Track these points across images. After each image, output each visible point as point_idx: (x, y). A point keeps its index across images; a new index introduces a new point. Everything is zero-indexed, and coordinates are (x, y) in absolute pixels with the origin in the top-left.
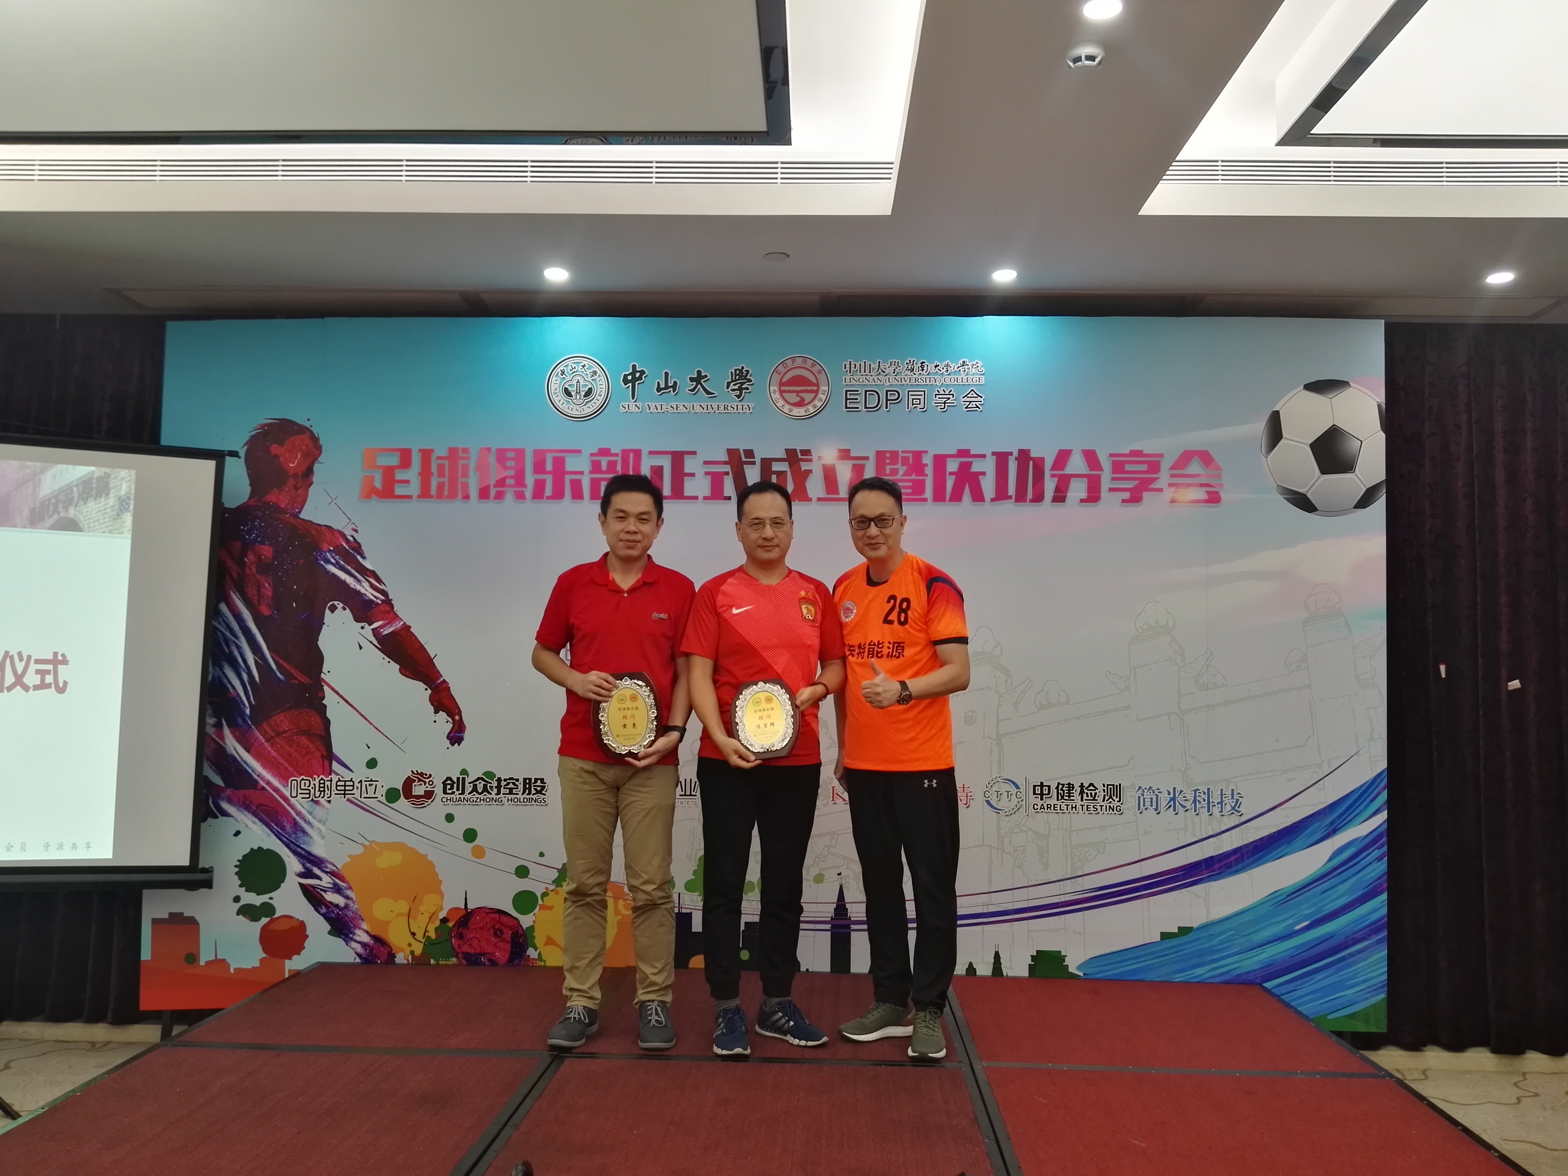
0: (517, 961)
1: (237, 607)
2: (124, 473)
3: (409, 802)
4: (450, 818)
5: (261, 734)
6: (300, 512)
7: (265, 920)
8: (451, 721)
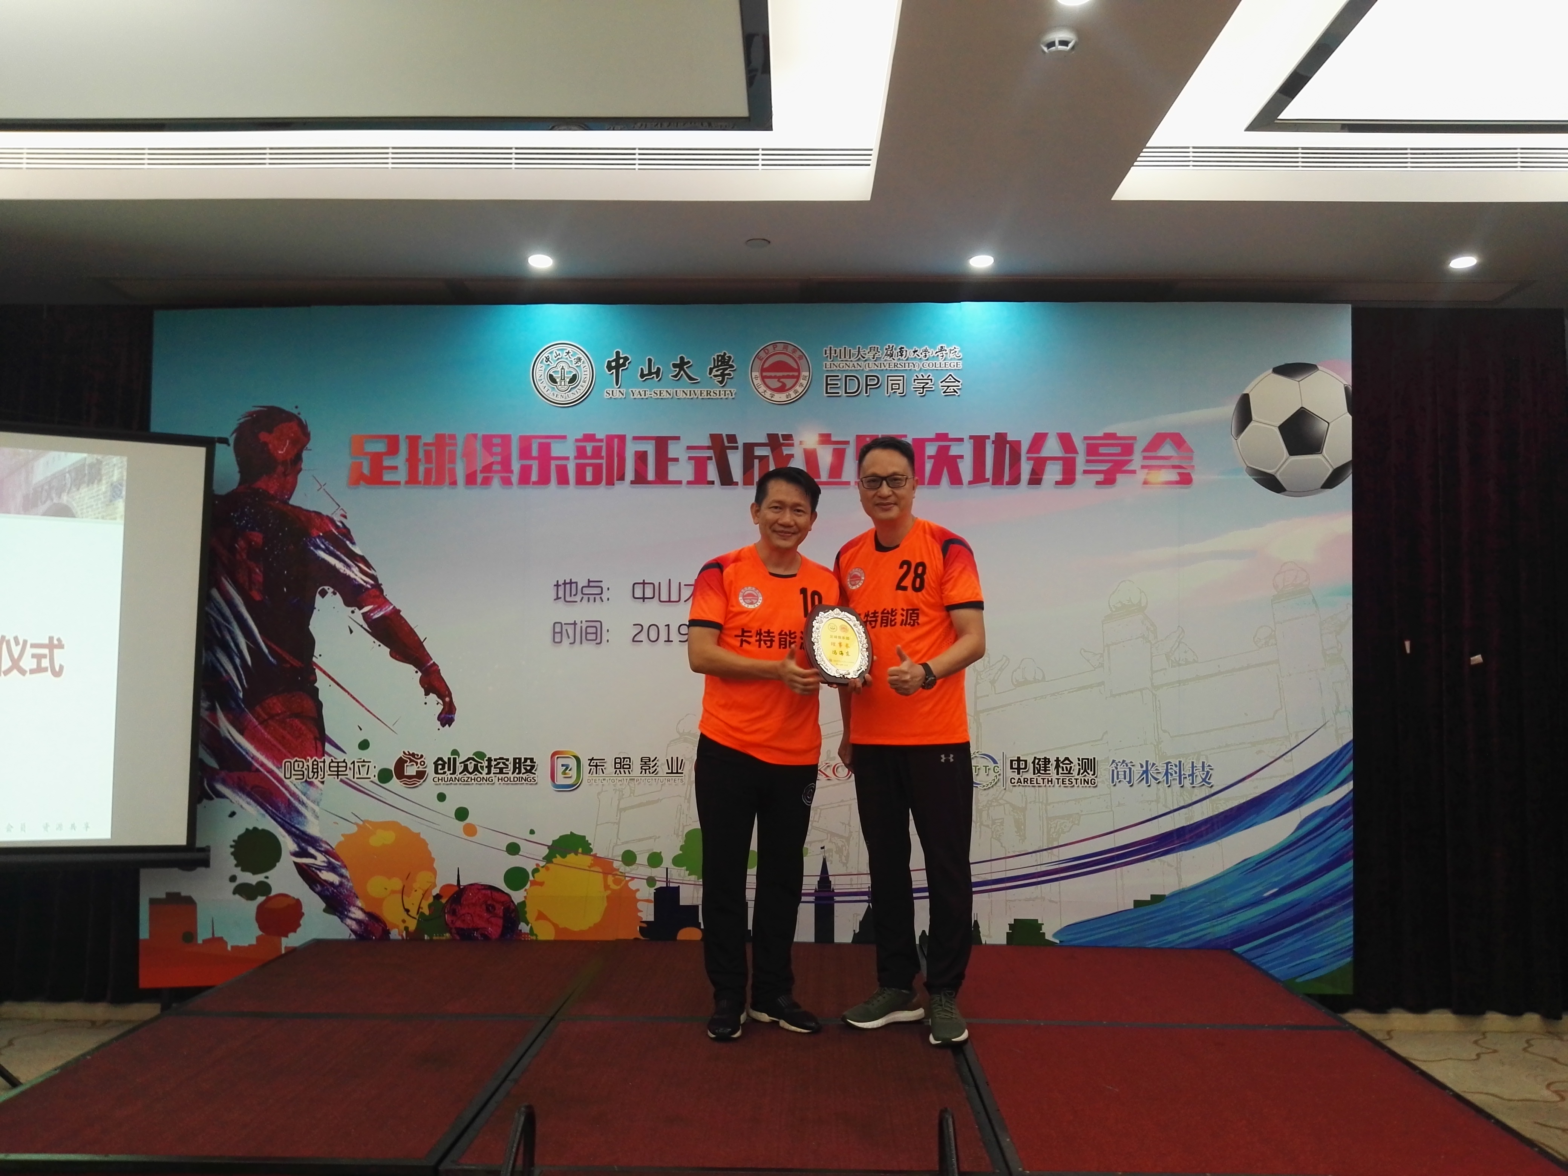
0: (509, 935)
1: (228, 592)
2: (115, 460)
3: (401, 782)
4: (442, 797)
5: (254, 717)
6: (289, 499)
7: (261, 899)
8: (442, 703)
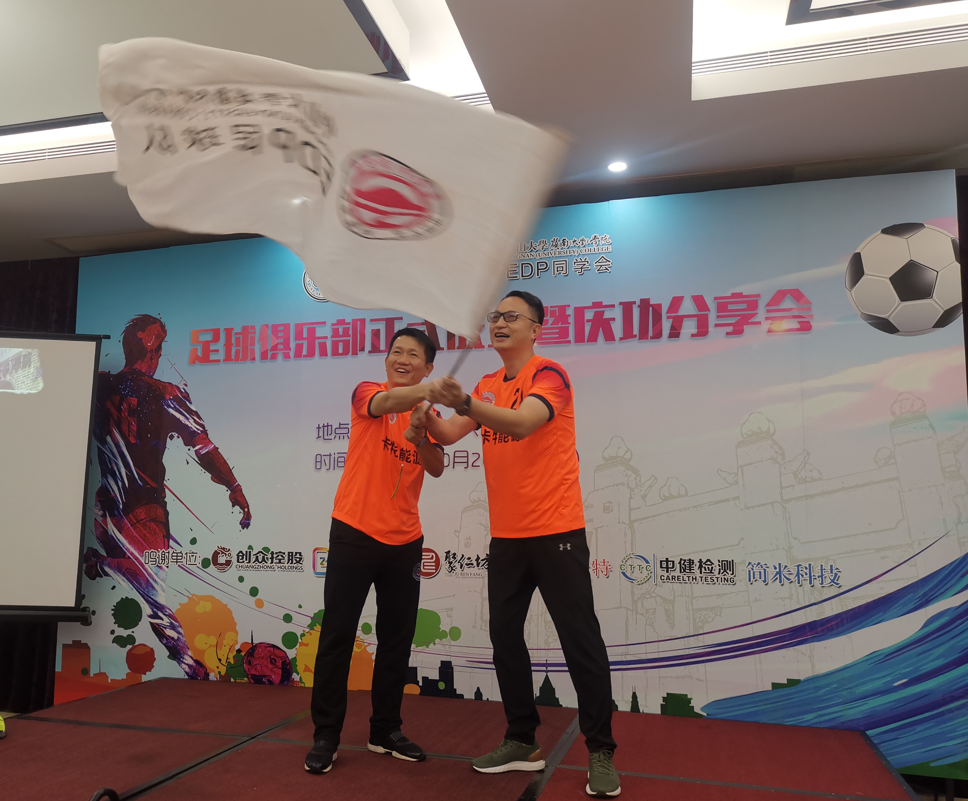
0: (286, 682)
1: (117, 437)
3: (216, 568)
4: (241, 579)
5: (128, 521)
6: (153, 374)
7: (129, 647)
8: (242, 512)
